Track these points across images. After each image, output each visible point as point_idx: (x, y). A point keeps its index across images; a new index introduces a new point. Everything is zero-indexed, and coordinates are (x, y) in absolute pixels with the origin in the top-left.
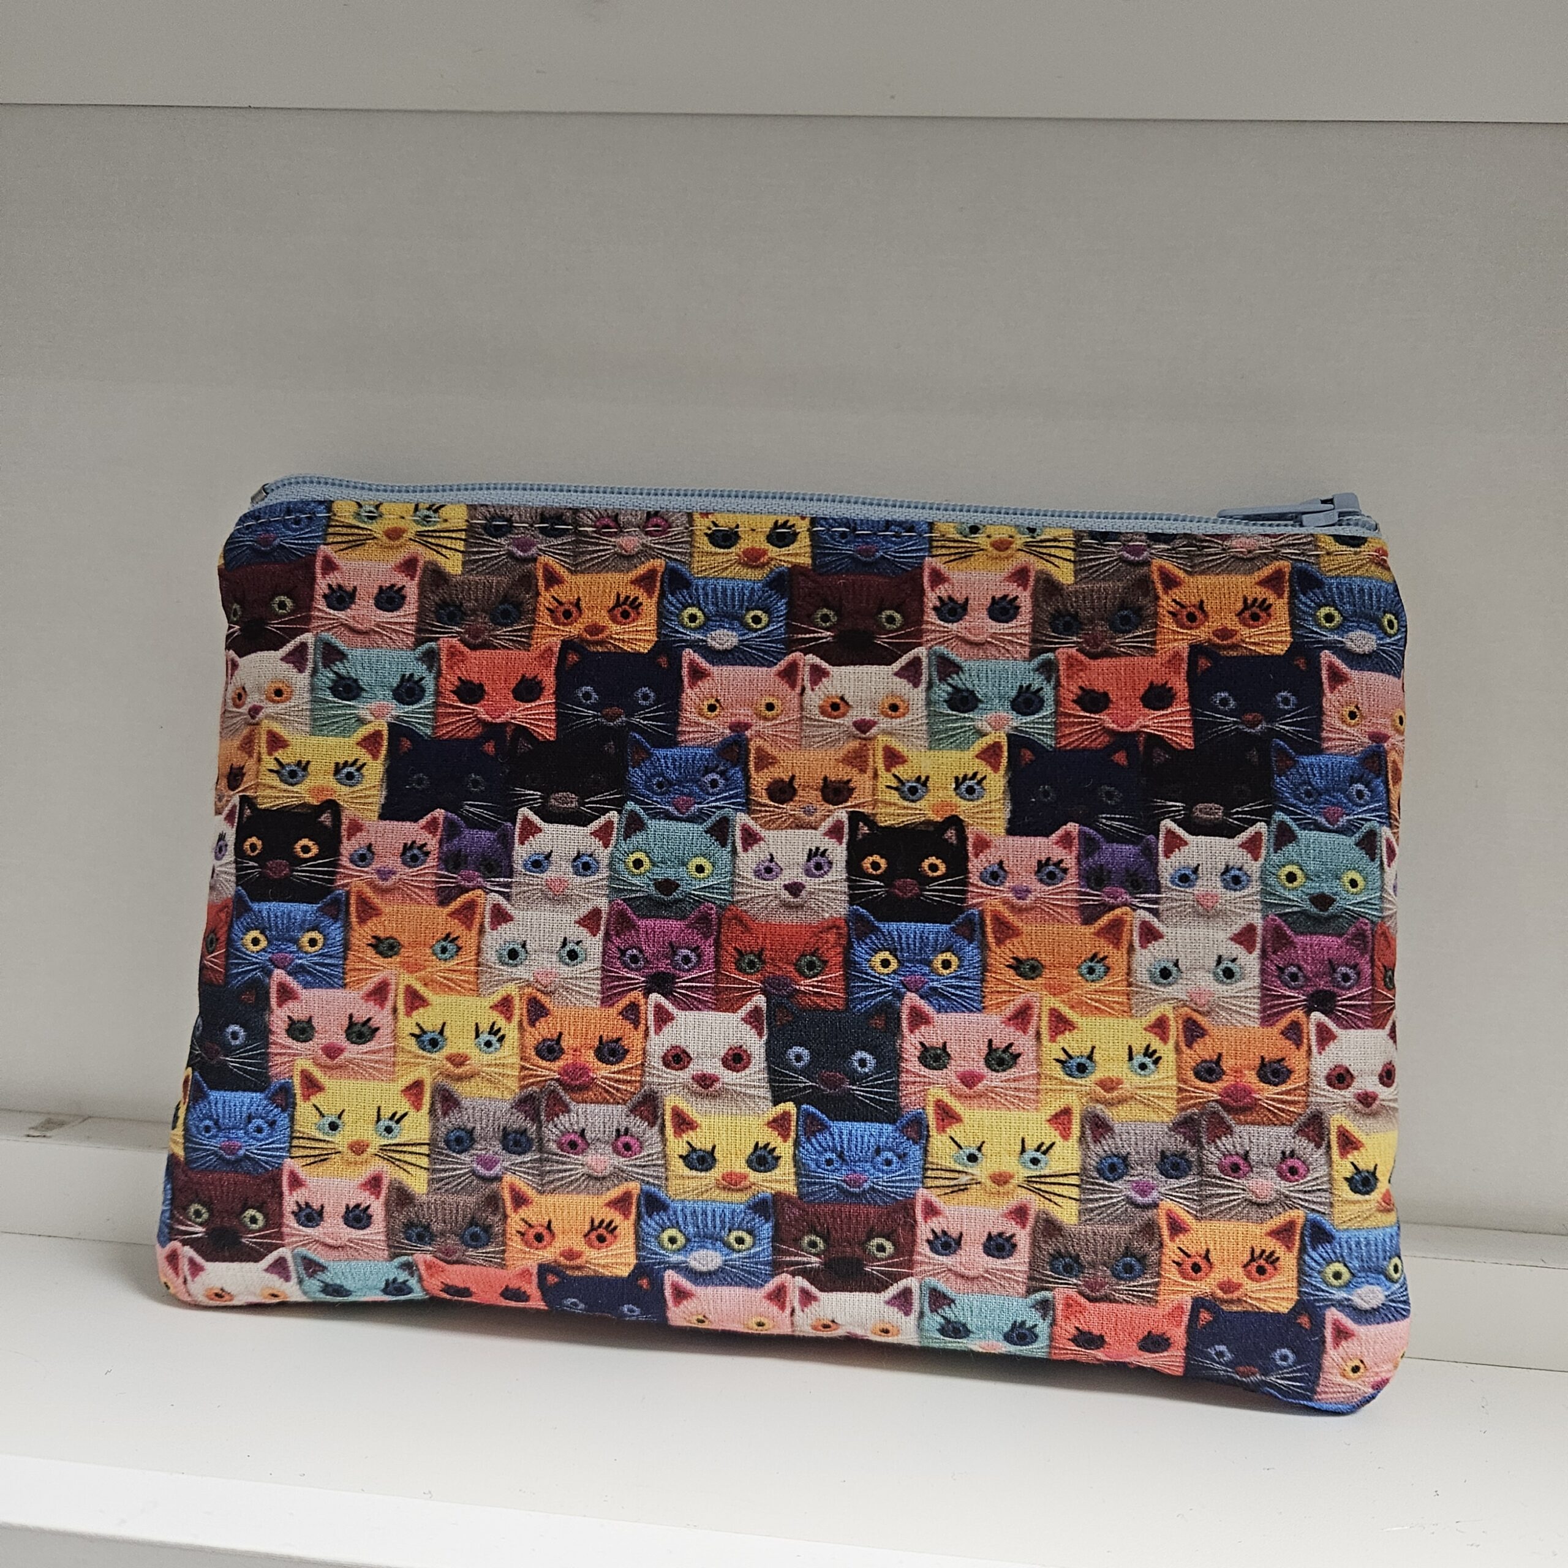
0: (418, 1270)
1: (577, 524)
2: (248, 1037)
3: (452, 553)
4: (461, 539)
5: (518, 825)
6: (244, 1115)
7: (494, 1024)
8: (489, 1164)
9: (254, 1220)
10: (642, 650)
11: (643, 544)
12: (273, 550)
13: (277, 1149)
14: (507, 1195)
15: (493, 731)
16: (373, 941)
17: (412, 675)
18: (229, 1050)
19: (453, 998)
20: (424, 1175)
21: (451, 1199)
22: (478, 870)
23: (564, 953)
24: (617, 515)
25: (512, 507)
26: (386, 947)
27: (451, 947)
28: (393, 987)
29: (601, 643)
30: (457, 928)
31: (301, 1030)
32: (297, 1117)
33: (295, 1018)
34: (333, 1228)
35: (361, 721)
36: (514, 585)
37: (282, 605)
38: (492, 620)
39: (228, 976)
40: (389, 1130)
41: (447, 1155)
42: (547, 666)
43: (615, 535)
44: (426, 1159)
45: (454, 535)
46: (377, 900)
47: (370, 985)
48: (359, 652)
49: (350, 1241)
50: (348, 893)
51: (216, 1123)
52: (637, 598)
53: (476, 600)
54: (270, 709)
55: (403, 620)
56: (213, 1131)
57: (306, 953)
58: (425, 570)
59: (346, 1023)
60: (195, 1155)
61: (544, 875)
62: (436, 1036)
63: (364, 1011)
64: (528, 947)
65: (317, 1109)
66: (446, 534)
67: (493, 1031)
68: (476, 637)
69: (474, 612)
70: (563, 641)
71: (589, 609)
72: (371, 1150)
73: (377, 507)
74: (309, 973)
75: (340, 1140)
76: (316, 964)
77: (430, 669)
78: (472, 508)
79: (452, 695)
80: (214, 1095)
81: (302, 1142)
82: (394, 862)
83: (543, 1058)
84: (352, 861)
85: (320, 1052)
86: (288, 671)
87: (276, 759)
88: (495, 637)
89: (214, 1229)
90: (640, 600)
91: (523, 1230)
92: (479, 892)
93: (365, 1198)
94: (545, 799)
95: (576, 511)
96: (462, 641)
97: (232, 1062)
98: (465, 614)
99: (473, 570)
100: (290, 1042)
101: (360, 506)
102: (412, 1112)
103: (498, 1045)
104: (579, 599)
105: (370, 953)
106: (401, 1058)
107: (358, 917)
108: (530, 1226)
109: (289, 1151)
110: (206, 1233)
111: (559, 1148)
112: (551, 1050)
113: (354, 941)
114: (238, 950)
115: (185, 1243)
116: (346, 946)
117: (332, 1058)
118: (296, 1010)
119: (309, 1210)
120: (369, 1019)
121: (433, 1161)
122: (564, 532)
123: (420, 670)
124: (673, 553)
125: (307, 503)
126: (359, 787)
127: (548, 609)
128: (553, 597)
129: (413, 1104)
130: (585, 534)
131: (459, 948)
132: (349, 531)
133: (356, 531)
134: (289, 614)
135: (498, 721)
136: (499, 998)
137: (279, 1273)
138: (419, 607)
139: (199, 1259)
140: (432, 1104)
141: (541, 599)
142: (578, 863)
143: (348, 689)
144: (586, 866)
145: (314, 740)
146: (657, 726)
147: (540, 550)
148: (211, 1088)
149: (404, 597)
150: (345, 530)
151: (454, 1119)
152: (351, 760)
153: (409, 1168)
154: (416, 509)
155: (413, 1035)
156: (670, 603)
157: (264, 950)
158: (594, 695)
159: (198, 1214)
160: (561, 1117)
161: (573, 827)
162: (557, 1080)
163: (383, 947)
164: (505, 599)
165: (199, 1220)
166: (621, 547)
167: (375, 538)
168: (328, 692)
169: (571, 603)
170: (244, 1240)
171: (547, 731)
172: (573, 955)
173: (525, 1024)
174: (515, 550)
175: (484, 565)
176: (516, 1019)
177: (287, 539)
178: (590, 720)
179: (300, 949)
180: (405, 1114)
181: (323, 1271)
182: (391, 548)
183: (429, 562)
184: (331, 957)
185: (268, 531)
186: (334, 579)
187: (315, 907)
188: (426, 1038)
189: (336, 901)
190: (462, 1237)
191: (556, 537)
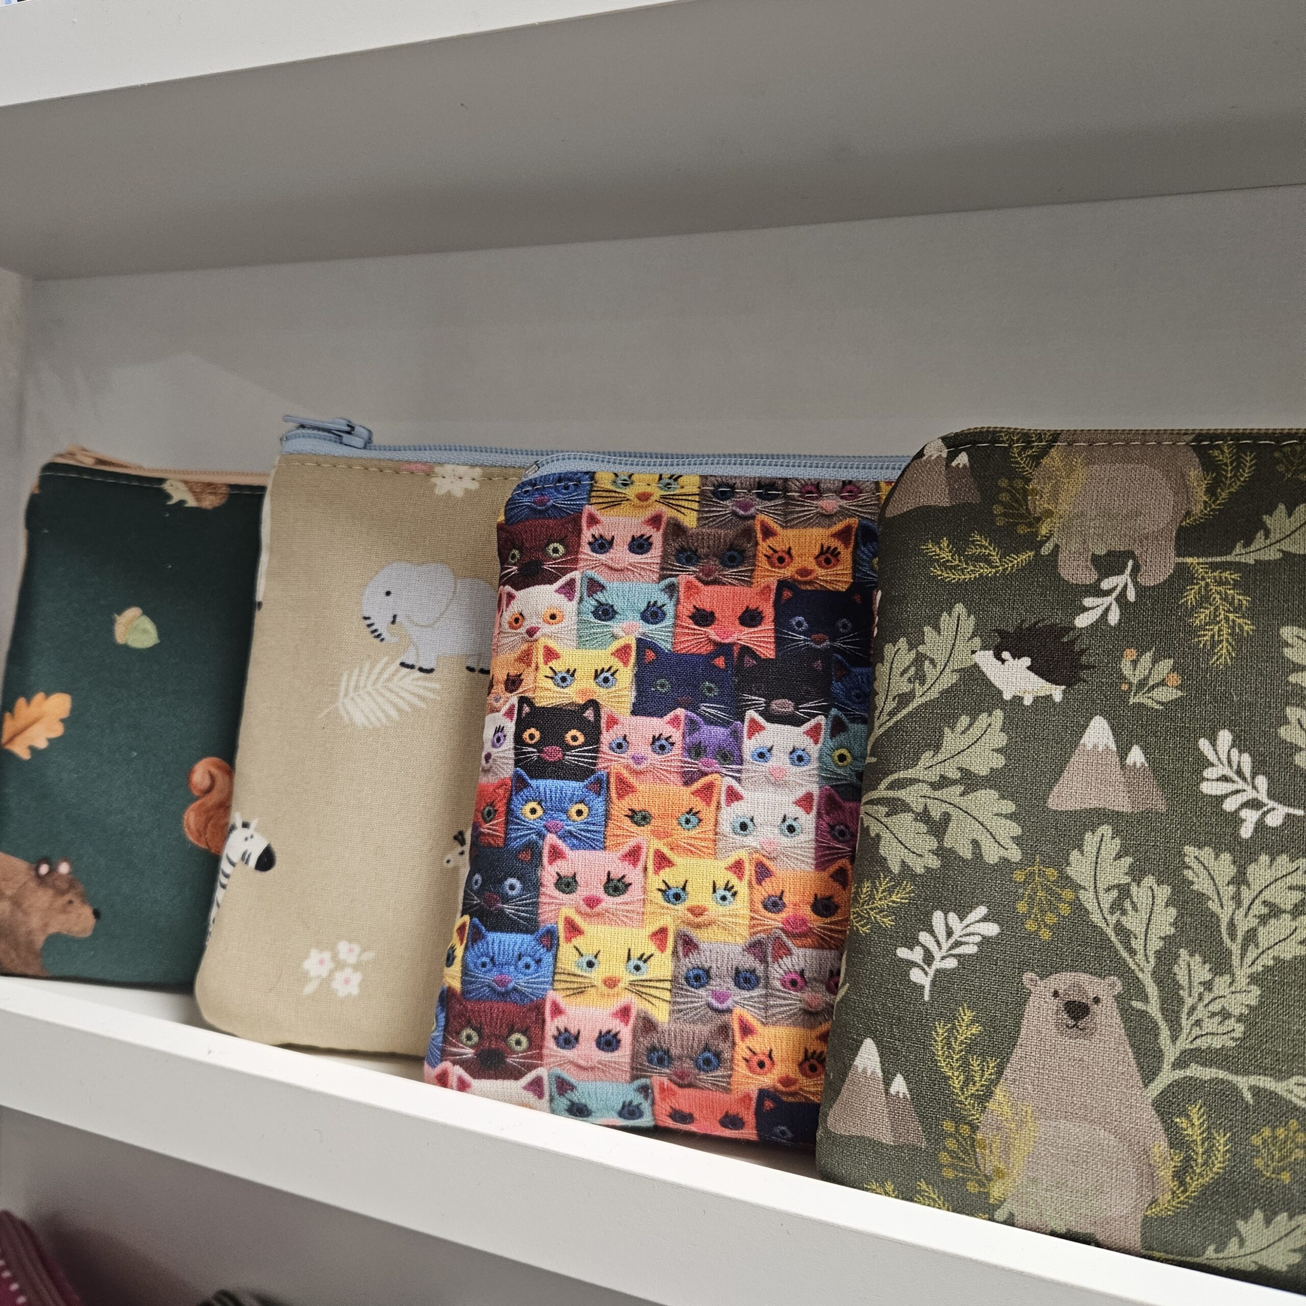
0: (653, 1092)
1: (786, 490)
2: (523, 889)
3: (689, 511)
4: (696, 501)
5: (746, 724)
6: (516, 953)
7: (728, 882)
8: (721, 997)
9: (518, 1043)
10: (840, 589)
11: (840, 506)
12: (547, 509)
13: (542, 983)
14: (736, 1026)
15: (723, 649)
16: (630, 813)
17: (656, 602)
18: (506, 899)
19: (694, 861)
20: (666, 1007)
21: (688, 1028)
22: (716, 759)
23: (784, 827)
24: (819, 483)
25: (735, 477)
26: (639, 818)
27: (694, 820)
28: (644, 850)
29: (810, 583)
30: (698, 804)
31: (566, 884)
32: (559, 956)
33: (562, 874)
34: (587, 1050)
35: (615, 637)
36: (736, 537)
37: (556, 550)
38: (721, 563)
39: (506, 839)
40: (637, 968)
41: (687, 990)
42: (767, 600)
43: (817, 498)
44: (668, 993)
45: (690, 498)
46: (632, 780)
47: (626, 849)
48: (616, 584)
49: (599, 1063)
50: (608, 774)
51: (492, 959)
52: (836, 548)
53: (709, 547)
54: (546, 629)
55: (649, 561)
56: (489, 966)
57: (574, 821)
58: (668, 524)
59: (605, 879)
60: (471, 987)
61: (767, 764)
62: (680, 891)
63: (619, 869)
64: (755, 821)
65: (577, 949)
66: (684, 497)
67: (728, 888)
68: (708, 575)
69: (707, 556)
70: (779, 581)
71: (800, 556)
72: (621, 985)
73: (630, 476)
74: (576, 837)
75: (597, 975)
76: (581, 830)
77: (671, 597)
78: (704, 478)
79: (688, 619)
80: (491, 936)
81: (563, 977)
82: (645, 749)
83: (770, 911)
84: (611, 748)
85: (582, 902)
86: (561, 599)
87: (551, 668)
88: (724, 576)
89: (482, 1050)
90: (839, 550)
91: (747, 1057)
92: (716, 776)
93: (616, 1025)
94: (768, 704)
95: (786, 480)
96: (698, 578)
97: (508, 909)
98: (699, 557)
99: (705, 524)
100: (557, 893)
101: (616, 475)
102: (657, 953)
103: (732, 899)
104: (790, 548)
105: (627, 822)
106: (649, 908)
107: (618, 793)
108: (754, 1053)
109: (552, 984)
110: (475, 1054)
111: (782, 985)
112: (775, 904)
113: (613, 812)
114: (517, 818)
115: (455, 1063)
116: (607, 816)
117: (592, 907)
118: (564, 867)
119: (567, 1035)
120: (623, 877)
121: (674, 995)
122: (775, 497)
123: (662, 598)
124: (865, 513)
125: (576, 474)
126: (614, 689)
127: (766, 556)
128: (769, 546)
129: (659, 947)
130: (793, 498)
131: (700, 820)
132: (608, 494)
133: (614, 494)
134: (561, 557)
135: (727, 641)
136: (733, 861)
137: (534, 1091)
138: (663, 552)
139: (467, 1077)
140: (675, 947)
141: (759, 548)
142: (795, 756)
143: (606, 613)
144: (800, 759)
145: (580, 652)
146: (854, 649)
147: (758, 510)
148: (489, 930)
149: (651, 544)
150: (605, 494)
151: (694, 960)
152: (606, 668)
153: (654, 1000)
154: (661, 478)
155: (660, 890)
156: (863, 552)
157: (540, 818)
158: (805, 624)
159: (469, 1038)
160: (785, 959)
161: (789, 726)
162: (782, 929)
163: (638, 817)
164: (731, 547)
165: (469, 1043)
166: (822, 508)
167: (628, 500)
168: (591, 615)
169: (784, 551)
170: (508, 1060)
171: (768, 651)
172: (791, 829)
173: (754, 882)
174: (738, 510)
175: (714, 521)
176: (746, 878)
177: (558, 500)
178: (802, 643)
179: (569, 818)
180: (652, 955)
181: (572, 1090)
182: (642, 507)
183: (671, 518)
184: (594, 824)
185: (542, 495)
186: (596, 530)
187: (582, 784)
188: (671, 892)
189: (599, 781)
190: (696, 1062)
191: (769, 500)
